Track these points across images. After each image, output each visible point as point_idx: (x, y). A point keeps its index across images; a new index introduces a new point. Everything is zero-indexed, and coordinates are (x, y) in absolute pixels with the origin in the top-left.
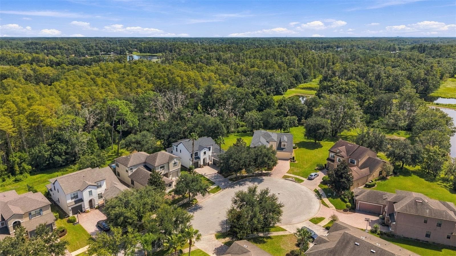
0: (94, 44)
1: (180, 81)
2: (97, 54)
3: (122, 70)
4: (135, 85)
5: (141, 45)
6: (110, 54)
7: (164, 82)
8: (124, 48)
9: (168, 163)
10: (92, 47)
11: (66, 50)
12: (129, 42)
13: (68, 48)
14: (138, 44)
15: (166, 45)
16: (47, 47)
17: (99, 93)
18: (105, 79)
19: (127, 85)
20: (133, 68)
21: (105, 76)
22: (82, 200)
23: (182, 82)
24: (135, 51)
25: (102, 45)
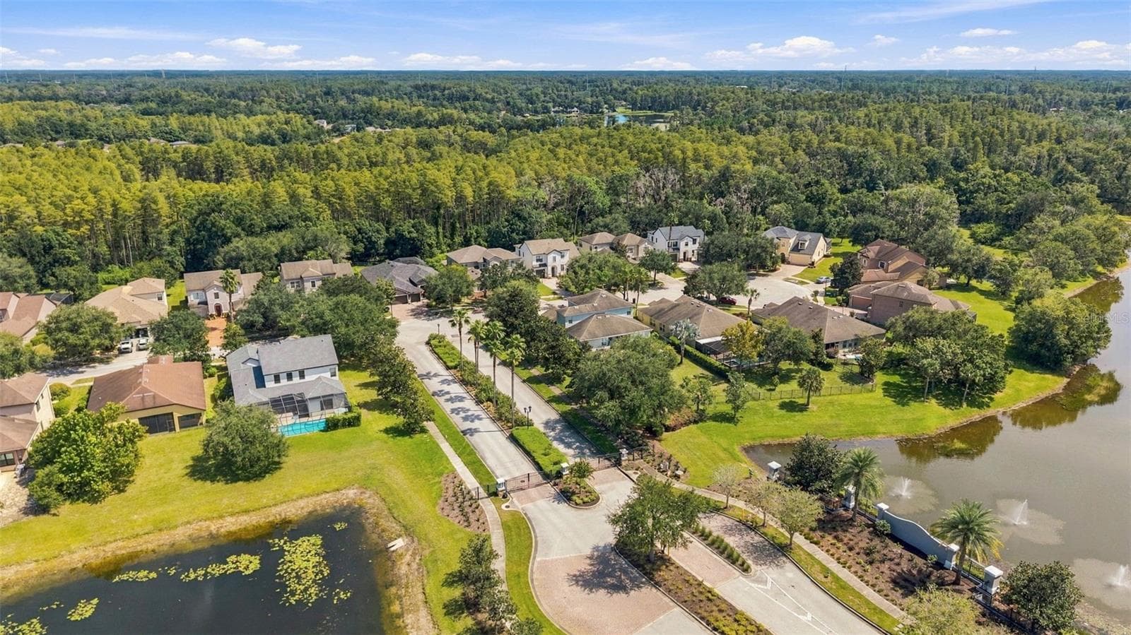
0: (540, 89)
1: (681, 156)
2: (546, 110)
3: (595, 140)
4: (611, 160)
5: (636, 93)
6: (570, 112)
7: (657, 158)
8: (600, 98)
9: (638, 246)
10: (537, 95)
11: (487, 100)
12: (611, 86)
13: (493, 98)
14: (630, 89)
15: (690, 94)
16: (453, 94)
17: (561, 170)
18: (569, 152)
19: (599, 160)
20: (612, 136)
21: (569, 147)
22: (545, 265)
23: (684, 159)
24: (622, 106)
25: (555, 91)
